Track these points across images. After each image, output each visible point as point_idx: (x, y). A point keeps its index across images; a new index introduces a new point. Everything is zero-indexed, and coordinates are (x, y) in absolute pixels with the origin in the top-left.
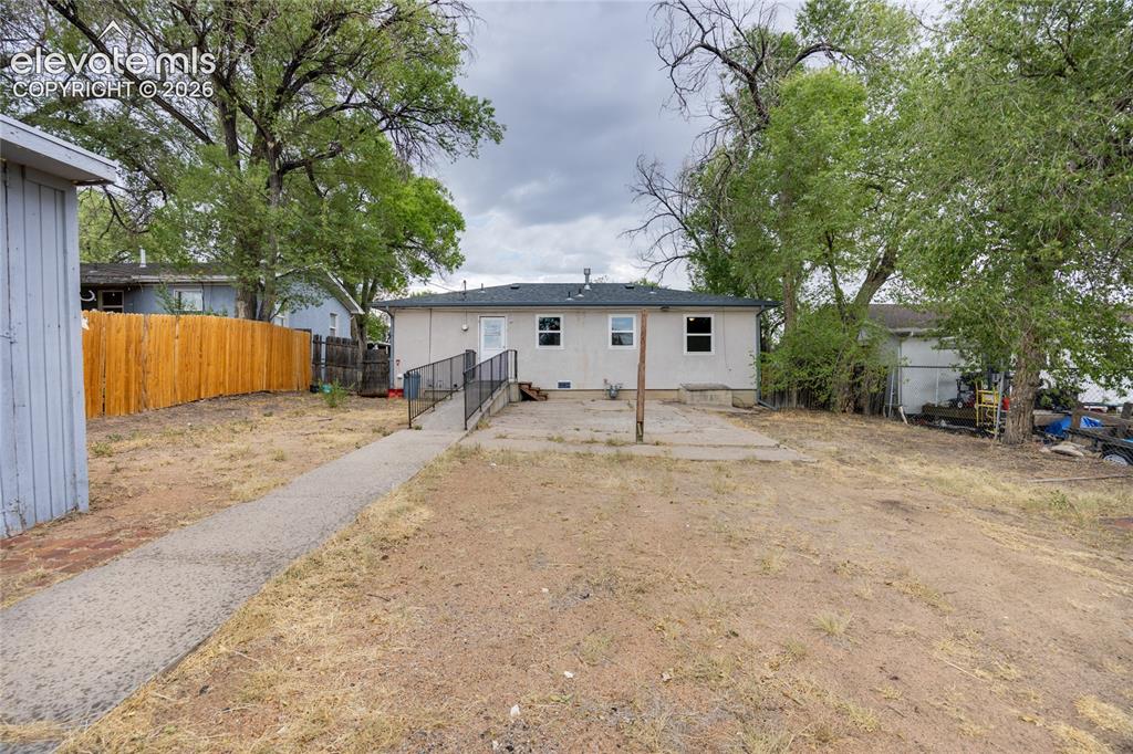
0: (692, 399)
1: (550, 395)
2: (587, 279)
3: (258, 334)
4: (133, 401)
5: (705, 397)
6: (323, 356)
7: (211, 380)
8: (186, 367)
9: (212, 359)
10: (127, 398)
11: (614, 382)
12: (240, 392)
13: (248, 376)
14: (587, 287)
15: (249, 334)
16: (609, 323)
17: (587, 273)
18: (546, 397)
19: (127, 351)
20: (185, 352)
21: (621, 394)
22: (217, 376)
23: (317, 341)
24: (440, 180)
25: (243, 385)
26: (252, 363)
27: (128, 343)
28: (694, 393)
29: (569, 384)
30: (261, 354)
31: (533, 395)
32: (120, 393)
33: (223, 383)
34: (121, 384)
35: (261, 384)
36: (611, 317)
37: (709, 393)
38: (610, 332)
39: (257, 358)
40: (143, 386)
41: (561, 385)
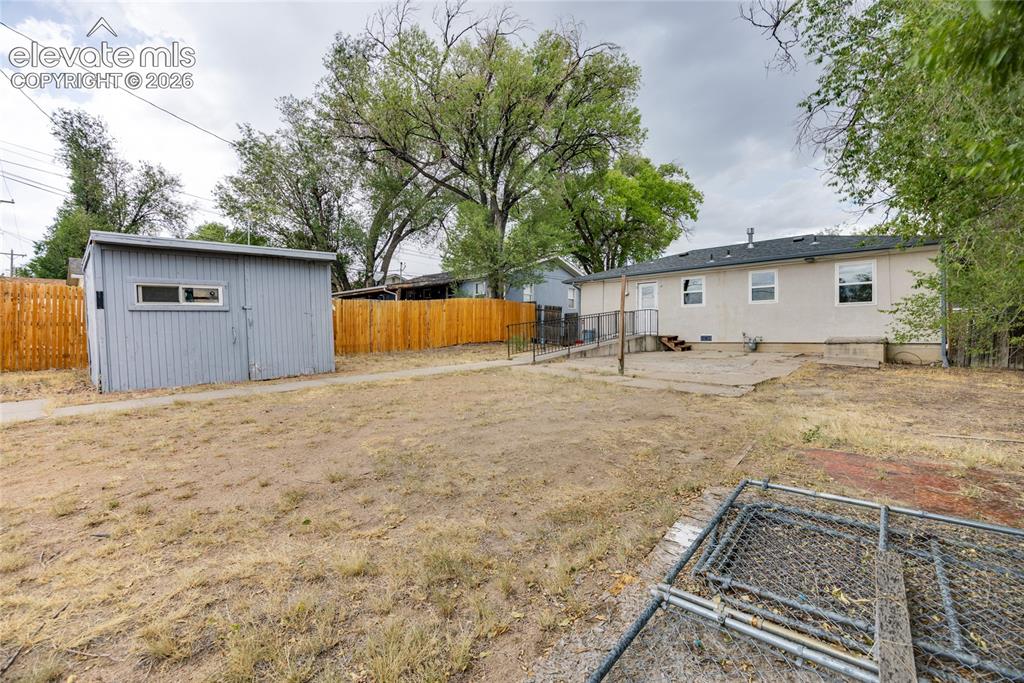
0: (830, 353)
1: (694, 346)
2: (751, 238)
3: (494, 307)
4: (422, 343)
5: (847, 351)
6: (543, 319)
7: (464, 334)
8: (449, 327)
9: (465, 321)
10: (420, 341)
11: (754, 334)
12: (482, 341)
13: (487, 332)
14: (751, 246)
15: (487, 307)
16: (751, 278)
17: (751, 234)
18: (689, 348)
19: (419, 318)
20: (450, 319)
21: (762, 347)
22: (468, 332)
23: (538, 309)
24: (675, 163)
25: (484, 337)
26: (490, 324)
27: (420, 314)
28: (833, 346)
29: (710, 337)
30: (497, 318)
31: (671, 345)
32: (416, 340)
33: (471, 336)
34: (417, 336)
35: (496, 336)
36: (751, 274)
37: (852, 347)
38: (750, 287)
39: (493, 322)
40: (427, 335)
41: (703, 338)
